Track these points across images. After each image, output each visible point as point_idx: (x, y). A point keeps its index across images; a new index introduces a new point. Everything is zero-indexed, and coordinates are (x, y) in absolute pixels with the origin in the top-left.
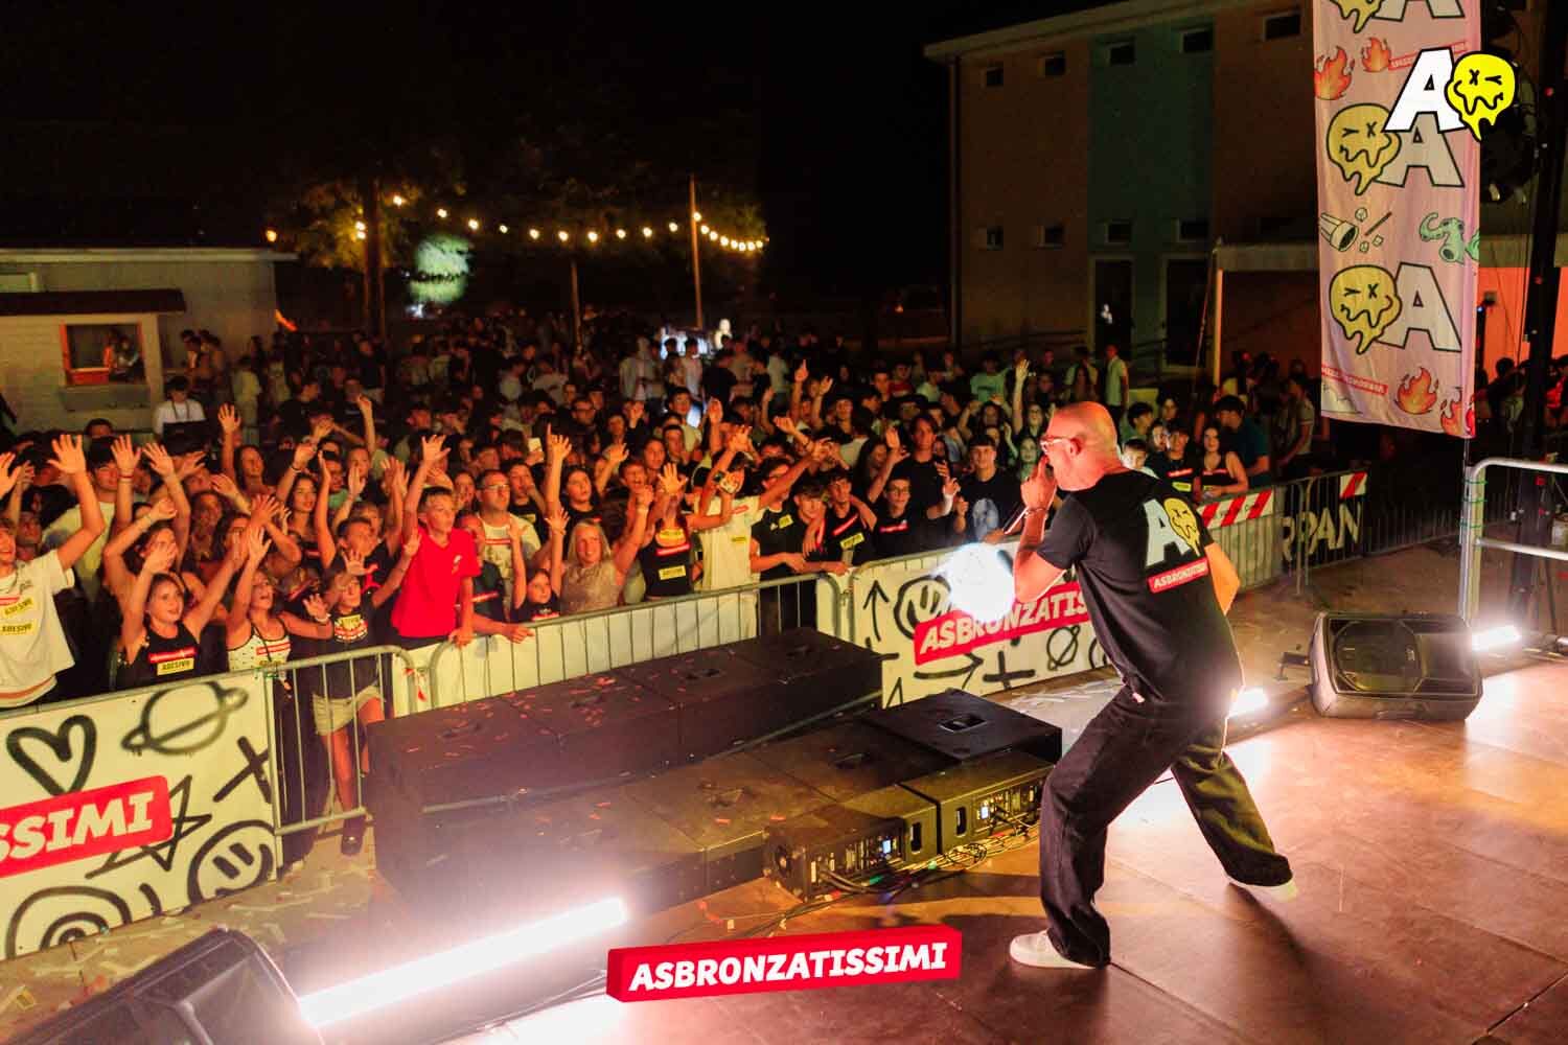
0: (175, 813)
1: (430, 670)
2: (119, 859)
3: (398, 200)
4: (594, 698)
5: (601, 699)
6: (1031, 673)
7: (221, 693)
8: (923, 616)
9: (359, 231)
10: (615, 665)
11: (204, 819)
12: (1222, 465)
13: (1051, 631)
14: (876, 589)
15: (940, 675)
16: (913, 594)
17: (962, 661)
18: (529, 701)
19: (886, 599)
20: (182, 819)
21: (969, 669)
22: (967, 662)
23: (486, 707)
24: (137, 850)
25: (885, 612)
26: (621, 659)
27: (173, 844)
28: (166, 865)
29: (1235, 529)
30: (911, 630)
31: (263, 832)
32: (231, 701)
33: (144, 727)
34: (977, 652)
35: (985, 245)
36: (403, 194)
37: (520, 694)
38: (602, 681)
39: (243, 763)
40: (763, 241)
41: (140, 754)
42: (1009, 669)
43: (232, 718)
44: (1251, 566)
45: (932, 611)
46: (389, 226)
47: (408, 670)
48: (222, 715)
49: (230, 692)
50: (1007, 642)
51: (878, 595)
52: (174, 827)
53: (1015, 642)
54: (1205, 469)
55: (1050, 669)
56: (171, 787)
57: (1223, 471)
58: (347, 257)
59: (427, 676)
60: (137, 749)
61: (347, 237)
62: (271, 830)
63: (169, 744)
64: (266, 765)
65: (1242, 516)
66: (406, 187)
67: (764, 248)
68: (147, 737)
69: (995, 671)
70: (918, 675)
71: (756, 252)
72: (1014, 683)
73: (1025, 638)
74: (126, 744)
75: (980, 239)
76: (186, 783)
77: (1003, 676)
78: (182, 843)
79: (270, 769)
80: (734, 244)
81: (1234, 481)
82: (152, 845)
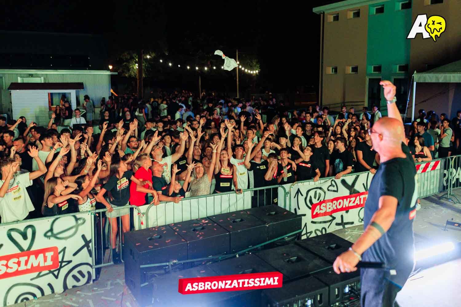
0: (60, 260)
1: (146, 214)
2: (42, 274)
3: (148, 57)
4: (201, 228)
5: (203, 228)
6: (352, 223)
7: (77, 219)
8: (315, 201)
9: (136, 66)
10: (208, 215)
11: (70, 262)
12: (422, 151)
13: (360, 208)
14: (299, 191)
15: (320, 222)
16: (312, 193)
17: (328, 218)
18: (178, 227)
19: (302, 195)
20: (62, 261)
21: (331, 221)
22: (330, 218)
23: (164, 229)
24: (47, 272)
25: (301, 199)
26: (210, 213)
27: (59, 270)
28: (57, 277)
29: (426, 173)
30: (311, 206)
31: (89, 267)
32: (80, 222)
33: (51, 230)
34: (334, 215)
35: (331, 72)
36: (150, 55)
37: (176, 224)
38: (203, 221)
39: (83, 243)
40: (259, 70)
41: (50, 239)
42: (344, 221)
43: (80, 228)
44: (432, 187)
45: (318, 200)
46: (145, 65)
47: (139, 214)
48: (77, 226)
49: (80, 219)
50: (344, 212)
51: (299, 193)
52: (60, 264)
53: (347, 212)
54: (416, 152)
55: (359, 221)
56: (59, 250)
57: (423, 153)
58: (133, 74)
59: (145, 216)
60: (49, 237)
61: (133, 68)
62: (91, 266)
63: (59, 236)
64: (90, 244)
65: (429, 169)
66: (151, 53)
67: (259, 73)
68: (52, 233)
69: (340, 222)
70: (313, 222)
71: (256, 74)
72: (346, 226)
73: (350, 210)
74: (45, 235)
75: (329, 70)
76: (64, 250)
77: (343, 224)
78: (62, 270)
79: (92, 246)
80: (249, 71)
81: (427, 157)
82: (52, 270)
